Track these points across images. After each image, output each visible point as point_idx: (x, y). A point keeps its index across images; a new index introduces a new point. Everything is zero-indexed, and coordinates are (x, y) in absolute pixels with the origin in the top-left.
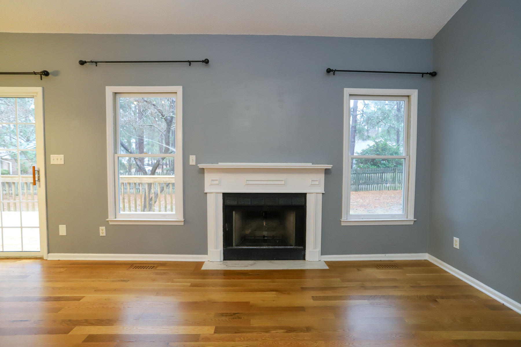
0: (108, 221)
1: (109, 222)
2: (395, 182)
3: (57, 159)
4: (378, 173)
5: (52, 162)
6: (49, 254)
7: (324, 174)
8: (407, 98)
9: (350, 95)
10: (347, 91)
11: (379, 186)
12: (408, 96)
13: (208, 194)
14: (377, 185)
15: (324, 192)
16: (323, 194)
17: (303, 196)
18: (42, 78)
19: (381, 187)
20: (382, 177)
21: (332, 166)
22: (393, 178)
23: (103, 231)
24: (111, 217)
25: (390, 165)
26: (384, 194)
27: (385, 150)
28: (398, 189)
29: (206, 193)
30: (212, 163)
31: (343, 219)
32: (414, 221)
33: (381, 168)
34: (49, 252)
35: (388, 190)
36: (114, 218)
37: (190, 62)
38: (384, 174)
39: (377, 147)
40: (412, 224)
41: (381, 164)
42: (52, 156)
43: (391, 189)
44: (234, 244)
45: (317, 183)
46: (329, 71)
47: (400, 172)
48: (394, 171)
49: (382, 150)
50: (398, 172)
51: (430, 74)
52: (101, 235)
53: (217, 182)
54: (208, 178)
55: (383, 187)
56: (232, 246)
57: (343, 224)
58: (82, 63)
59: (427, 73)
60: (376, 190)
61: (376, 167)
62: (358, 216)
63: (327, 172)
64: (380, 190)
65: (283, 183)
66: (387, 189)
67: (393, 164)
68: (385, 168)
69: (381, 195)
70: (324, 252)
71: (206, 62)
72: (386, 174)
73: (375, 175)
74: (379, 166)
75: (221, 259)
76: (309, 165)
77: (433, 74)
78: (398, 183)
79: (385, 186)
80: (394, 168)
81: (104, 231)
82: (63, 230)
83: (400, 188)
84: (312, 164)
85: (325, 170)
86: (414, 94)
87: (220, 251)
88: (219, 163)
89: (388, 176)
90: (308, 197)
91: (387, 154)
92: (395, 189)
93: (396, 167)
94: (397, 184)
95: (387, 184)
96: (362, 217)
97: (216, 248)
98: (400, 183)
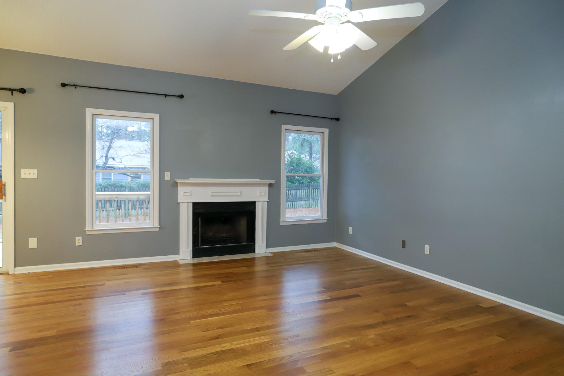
0: (85, 231)
1: (87, 232)
2: (309, 198)
3: (29, 174)
4: (293, 190)
5: (23, 176)
6: (16, 268)
7: (268, 188)
8: (322, 134)
9: (286, 130)
10: (284, 127)
11: (294, 204)
12: (323, 133)
13: (180, 204)
14: (292, 202)
15: (268, 201)
16: (267, 202)
17: (254, 203)
18: (14, 94)
19: (296, 204)
20: (297, 194)
21: (275, 181)
22: (307, 195)
23: (79, 241)
24: (88, 227)
25: (304, 180)
26: (299, 212)
27: (299, 165)
28: (312, 206)
29: (179, 203)
30: (184, 179)
31: (281, 220)
32: (327, 220)
33: (296, 184)
34: (15, 267)
35: (303, 208)
36: (91, 228)
37: (166, 96)
38: (298, 191)
39: (291, 161)
40: (326, 222)
41: (295, 180)
42: (23, 171)
43: (305, 207)
44: (200, 245)
45: (263, 194)
46: (272, 112)
47: (314, 189)
48: (308, 187)
49: (297, 165)
50: (312, 189)
51: (336, 119)
52: (77, 244)
53: (189, 194)
54: (181, 190)
55: (298, 205)
56: (198, 246)
57: (281, 224)
58: (64, 85)
59: (334, 119)
60: (290, 208)
61: (290, 183)
62: (291, 218)
63: (270, 185)
64: (295, 208)
65: (239, 194)
66: (302, 206)
67: (307, 180)
68: (299, 184)
69: (296, 213)
70: (268, 246)
71: (181, 97)
72: (300, 191)
73: (290, 191)
74: (293, 182)
75: (191, 257)
76: (258, 181)
77: (338, 119)
78: (312, 200)
79: (300, 204)
80: (309, 184)
81: (81, 241)
82: (33, 243)
83: (314, 206)
84: (260, 180)
85: (269, 184)
86: (326, 131)
87: (191, 250)
88: (190, 179)
89: (302, 193)
90: (257, 204)
91: (301, 169)
92: (309, 207)
93: (310, 183)
94: (311, 202)
95: (301, 201)
96: (294, 218)
97: (187, 248)
98: (314, 200)
